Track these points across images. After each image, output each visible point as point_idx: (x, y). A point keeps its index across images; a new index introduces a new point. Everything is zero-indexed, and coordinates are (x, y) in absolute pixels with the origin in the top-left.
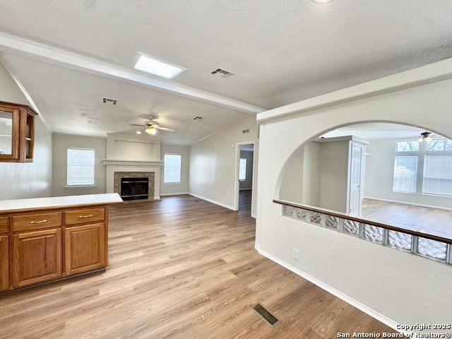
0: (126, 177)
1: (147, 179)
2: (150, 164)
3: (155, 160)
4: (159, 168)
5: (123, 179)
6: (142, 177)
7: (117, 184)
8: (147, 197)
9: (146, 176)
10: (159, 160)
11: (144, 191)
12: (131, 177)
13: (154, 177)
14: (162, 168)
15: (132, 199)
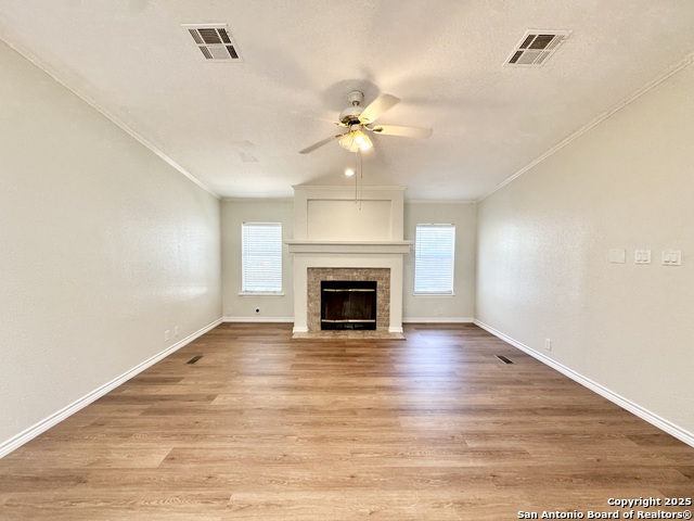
0: (330, 278)
1: (373, 285)
2: (380, 249)
3: (390, 239)
4: (400, 260)
5: (325, 284)
6: (362, 279)
7: (312, 294)
8: (372, 327)
9: (371, 277)
10: (399, 239)
11: (368, 311)
12: (340, 279)
13: (388, 279)
14: (408, 257)
15: (342, 327)
